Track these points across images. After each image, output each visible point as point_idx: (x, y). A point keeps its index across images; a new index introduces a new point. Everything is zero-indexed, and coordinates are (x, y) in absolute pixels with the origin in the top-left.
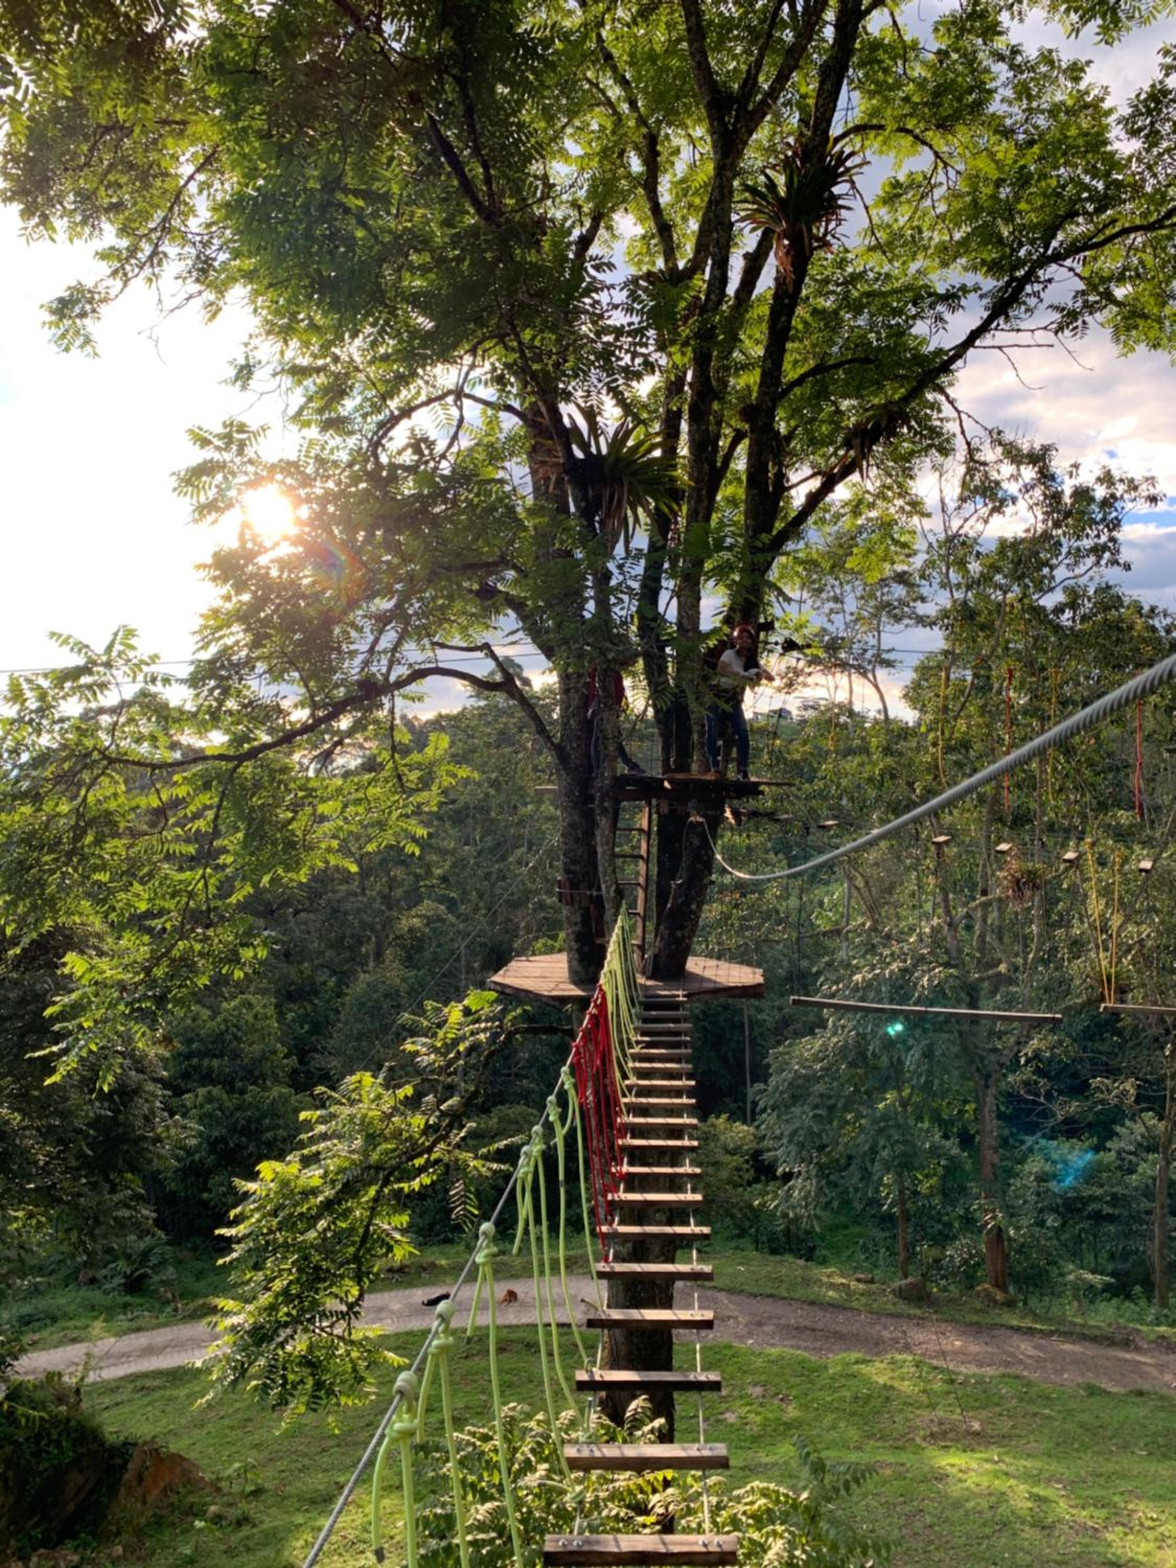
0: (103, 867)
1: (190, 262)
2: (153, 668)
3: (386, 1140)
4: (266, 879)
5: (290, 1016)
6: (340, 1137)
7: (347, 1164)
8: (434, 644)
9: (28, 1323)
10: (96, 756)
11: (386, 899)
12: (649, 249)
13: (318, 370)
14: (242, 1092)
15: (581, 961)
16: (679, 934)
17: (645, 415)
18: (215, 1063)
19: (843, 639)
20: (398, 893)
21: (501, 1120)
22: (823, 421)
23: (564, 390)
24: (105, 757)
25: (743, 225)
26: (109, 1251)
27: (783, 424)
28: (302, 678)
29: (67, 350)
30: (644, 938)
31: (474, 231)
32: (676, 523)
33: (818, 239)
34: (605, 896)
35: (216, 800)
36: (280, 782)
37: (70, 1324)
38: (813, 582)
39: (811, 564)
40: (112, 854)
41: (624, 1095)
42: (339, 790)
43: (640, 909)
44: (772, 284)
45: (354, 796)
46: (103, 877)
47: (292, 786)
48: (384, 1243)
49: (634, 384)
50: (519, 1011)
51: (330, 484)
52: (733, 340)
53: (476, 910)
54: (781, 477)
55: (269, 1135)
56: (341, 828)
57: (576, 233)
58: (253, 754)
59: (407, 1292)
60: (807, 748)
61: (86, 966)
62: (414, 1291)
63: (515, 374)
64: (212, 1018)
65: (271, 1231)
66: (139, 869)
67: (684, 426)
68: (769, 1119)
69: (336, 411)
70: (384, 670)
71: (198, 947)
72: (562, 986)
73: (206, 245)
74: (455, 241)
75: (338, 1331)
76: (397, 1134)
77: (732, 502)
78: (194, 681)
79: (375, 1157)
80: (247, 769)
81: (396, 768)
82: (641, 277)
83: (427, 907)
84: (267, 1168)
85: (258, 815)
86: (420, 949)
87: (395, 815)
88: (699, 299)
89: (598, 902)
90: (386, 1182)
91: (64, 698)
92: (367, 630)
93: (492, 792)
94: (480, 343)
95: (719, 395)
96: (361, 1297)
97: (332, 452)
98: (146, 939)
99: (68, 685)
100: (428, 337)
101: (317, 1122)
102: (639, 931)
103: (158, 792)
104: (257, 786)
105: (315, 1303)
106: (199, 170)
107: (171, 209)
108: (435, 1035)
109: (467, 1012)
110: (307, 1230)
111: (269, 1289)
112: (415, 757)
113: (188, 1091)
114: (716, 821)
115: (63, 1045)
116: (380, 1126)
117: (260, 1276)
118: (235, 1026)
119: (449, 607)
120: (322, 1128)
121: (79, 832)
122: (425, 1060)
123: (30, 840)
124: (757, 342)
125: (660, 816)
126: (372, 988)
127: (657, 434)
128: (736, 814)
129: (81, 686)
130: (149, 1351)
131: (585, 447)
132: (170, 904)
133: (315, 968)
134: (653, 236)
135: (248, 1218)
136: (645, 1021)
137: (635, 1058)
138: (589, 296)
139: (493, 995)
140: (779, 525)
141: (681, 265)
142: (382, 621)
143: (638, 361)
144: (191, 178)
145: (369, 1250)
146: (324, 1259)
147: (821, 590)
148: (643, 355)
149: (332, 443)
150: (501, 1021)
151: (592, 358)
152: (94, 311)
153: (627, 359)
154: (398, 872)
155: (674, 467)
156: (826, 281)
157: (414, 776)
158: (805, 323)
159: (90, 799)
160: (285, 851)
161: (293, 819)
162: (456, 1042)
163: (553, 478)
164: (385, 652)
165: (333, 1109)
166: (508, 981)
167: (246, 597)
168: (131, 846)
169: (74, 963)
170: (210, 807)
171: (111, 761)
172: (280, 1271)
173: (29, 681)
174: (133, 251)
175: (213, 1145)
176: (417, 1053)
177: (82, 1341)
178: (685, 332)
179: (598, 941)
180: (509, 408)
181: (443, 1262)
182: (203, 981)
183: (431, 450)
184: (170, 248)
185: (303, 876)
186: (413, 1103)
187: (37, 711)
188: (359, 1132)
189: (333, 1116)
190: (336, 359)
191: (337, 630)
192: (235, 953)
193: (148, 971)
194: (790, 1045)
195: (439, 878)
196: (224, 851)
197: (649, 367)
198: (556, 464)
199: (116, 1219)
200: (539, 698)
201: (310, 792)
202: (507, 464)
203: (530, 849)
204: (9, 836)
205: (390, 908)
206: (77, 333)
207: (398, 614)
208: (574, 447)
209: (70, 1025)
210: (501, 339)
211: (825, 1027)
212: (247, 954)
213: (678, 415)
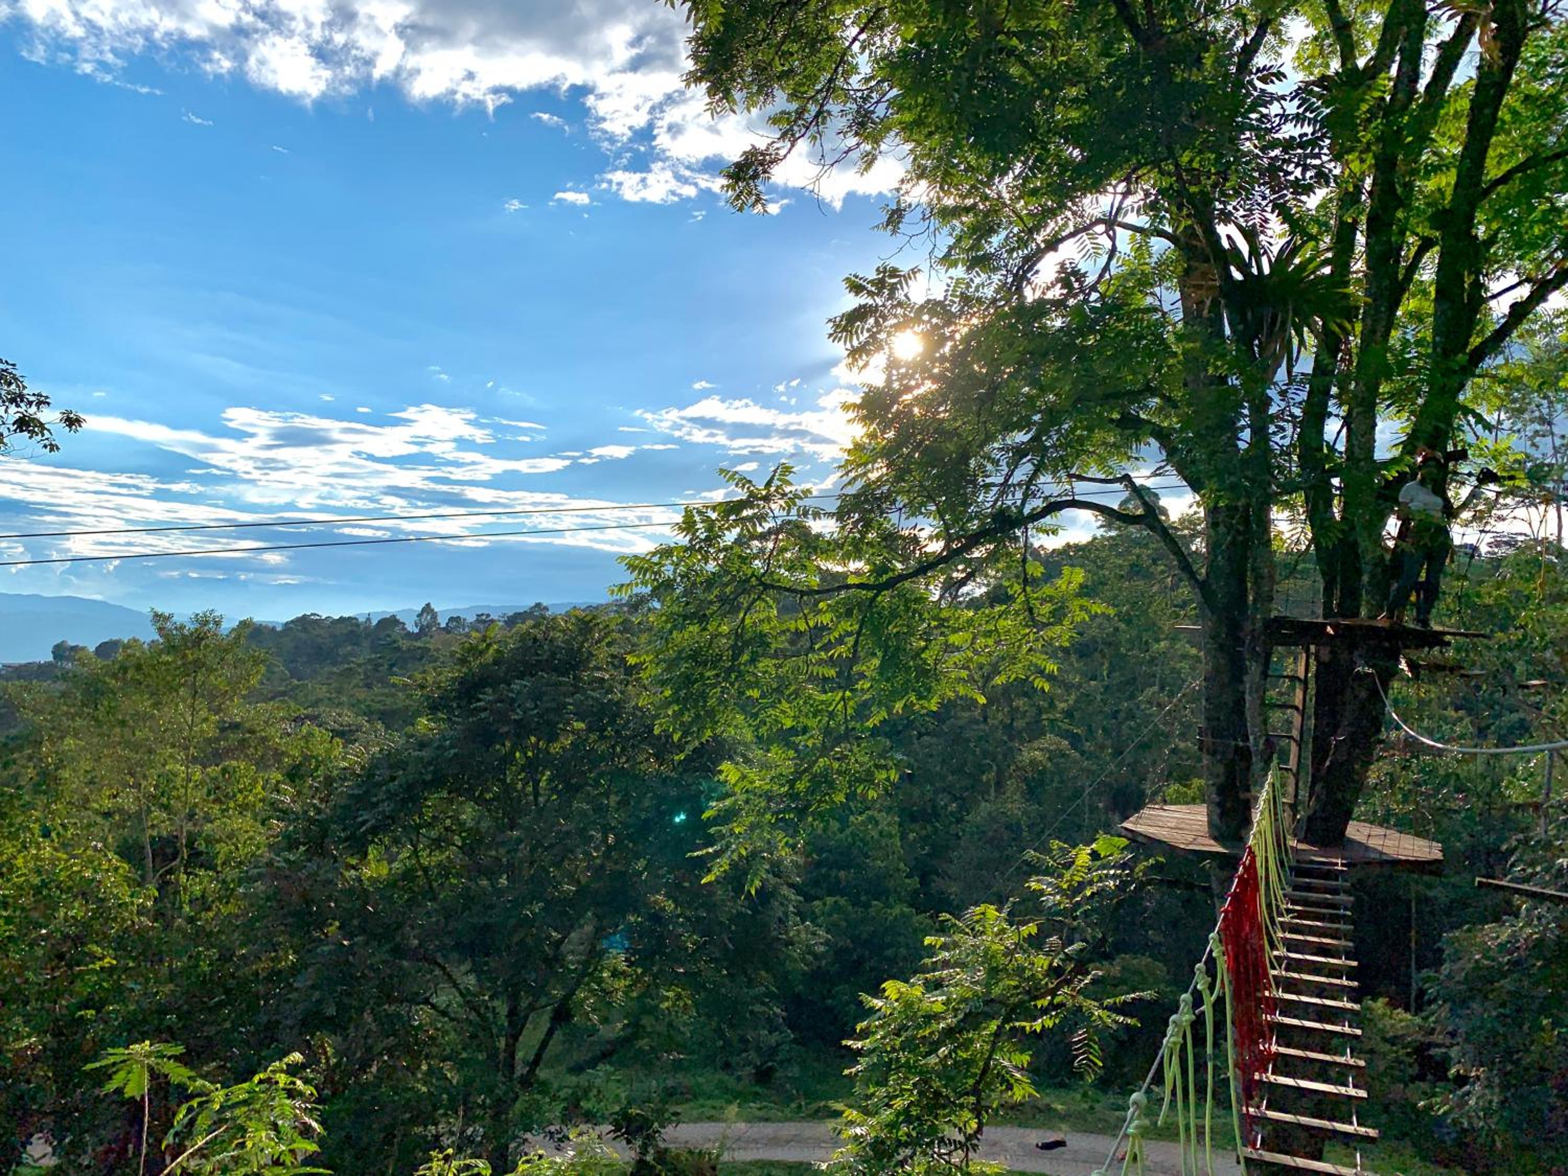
0: (756, 684)
1: (850, 117)
2: (806, 502)
3: (1009, 976)
4: (899, 706)
5: (912, 836)
6: (963, 965)
7: (970, 994)
8: (1070, 476)
9: (671, 1095)
10: (754, 581)
11: (1008, 728)
12: (1322, 50)
13: (967, 210)
14: (867, 906)
15: (1222, 815)
16: (1339, 796)
17: (1314, 231)
18: (842, 874)
19: (1550, 465)
20: (1019, 724)
21: (1123, 968)
22: (1534, 222)
23: (1222, 211)
24: (762, 583)
25: (1439, 12)
26: (743, 1040)
27: (1482, 228)
28: (938, 511)
29: (741, 209)
30: (1296, 796)
31: (1132, 59)
32: (1347, 342)
33: (1532, 17)
34: (1253, 749)
35: (856, 627)
36: (915, 611)
37: (709, 1102)
38: (1515, 401)
39: (1511, 383)
40: (764, 673)
41: (1274, 968)
42: (970, 622)
43: (1292, 764)
44: (1474, 74)
45: (982, 629)
46: (755, 693)
47: (926, 615)
48: (1004, 1081)
49: (1304, 198)
50: (1151, 861)
51: (975, 321)
52: (1423, 139)
53: (1102, 747)
54: (1479, 286)
55: (889, 952)
56: (970, 660)
57: (1240, 43)
58: (891, 584)
59: (1021, 1131)
60: (1503, 591)
61: (738, 775)
62: (1028, 1131)
63: (1169, 198)
64: (841, 831)
65: (894, 1050)
66: (787, 687)
67: (1360, 239)
68: (1440, 1012)
69: (982, 248)
70: (1019, 503)
71: (836, 765)
72: (1200, 840)
73: (865, 99)
74: (1111, 69)
75: (955, 1160)
76: (1020, 970)
77: (1416, 317)
78: (840, 515)
79: (996, 991)
80: (885, 598)
81: (1027, 601)
82: (1314, 83)
83: (1050, 740)
84: (892, 987)
85: (893, 643)
86: (1041, 783)
87: (1025, 648)
88: (1383, 99)
89: (1244, 754)
90: (1007, 1020)
91: (728, 529)
92: (1003, 463)
93: (1122, 626)
94: (1134, 171)
95: (1404, 202)
96: (979, 1130)
97: (977, 290)
98: (792, 753)
99: (733, 517)
100: (1079, 170)
101: (941, 948)
102: (1291, 789)
103: (805, 616)
104: (894, 615)
105: (934, 1129)
106: (862, 31)
107: (836, 70)
108: (1061, 876)
109: (1095, 855)
110: (928, 1054)
111: (891, 1106)
112: (1047, 590)
113: (817, 898)
114: (1390, 674)
115: (717, 847)
116: (1004, 961)
117: (882, 1092)
118: (862, 840)
119: (1088, 437)
120: (945, 955)
121: (737, 651)
122: (1051, 899)
123: (696, 656)
124: (1452, 139)
125: (1319, 663)
126: (992, 818)
127: (1328, 250)
128: (1412, 665)
129: (743, 518)
130: (774, 1142)
131: (1244, 267)
132: (812, 723)
133: (936, 792)
134: (1327, 35)
135: (874, 1033)
136: (1296, 888)
137: (1284, 927)
138: (1254, 111)
139: (1124, 842)
140: (1475, 341)
141: (1361, 63)
142: (1019, 453)
143: (1309, 174)
144: (855, 39)
145: (988, 1085)
146: (946, 1086)
147: (1521, 411)
148: (1314, 167)
149: (977, 281)
150: (1132, 870)
151: (1256, 174)
152: (765, 172)
153: (1298, 172)
154: (1020, 703)
155: (1346, 284)
156: (1542, 64)
157: (1046, 608)
158: (1515, 113)
159: (748, 621)
160: (917, 679)
161: (926, 648)
162: (1081, 886)
163: (1208, 302)
164: (1019, 484)
165: (956, 937)
166: (1140, 829)
167: (891, 434)
168: (780, 666)
169: (729, 772)
170: (849, 634)
171: (767, 587)
172: (902, 1090)
173: (700, 512)
174: (800, 113)
175: (839, 953)
176: (1042, 893)
177: (718, 1120)
178: (1366, 136)
179: (1242, 796)
180: (1162, 234)
181: (1059, 1107)
182: (840, 798)
183: (1081, 283)
184: (833, 107)
185: (933, 705)
186: (1036, 942)
187: (705, 540)
188: (982, 963)
189: (956, 945)
190: (985, 198)
191: (972, 463)
192: (869, 773)
193: (792, 783)
194: (1469, 930)
195: (1063, 712)
196: (862, 676)
197: (1322, 177)
198: (1210, 288)
199: (752, 1012)
200: (1176, 529)
201: (942, 622)
202: (1157, 290)
203: (1162, 688)
204: (680, 652)
205: (1011, 739)
206: (750, 193)
207: (1035, 446)
208: (1232, 268)
209: (724, 829)
210: (1156, 164)
211: (1517, 916)
212: (881, 776)
213: (1353, 227)
